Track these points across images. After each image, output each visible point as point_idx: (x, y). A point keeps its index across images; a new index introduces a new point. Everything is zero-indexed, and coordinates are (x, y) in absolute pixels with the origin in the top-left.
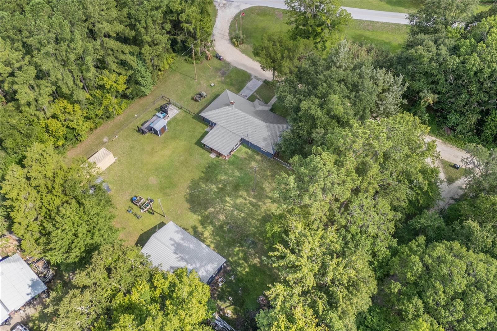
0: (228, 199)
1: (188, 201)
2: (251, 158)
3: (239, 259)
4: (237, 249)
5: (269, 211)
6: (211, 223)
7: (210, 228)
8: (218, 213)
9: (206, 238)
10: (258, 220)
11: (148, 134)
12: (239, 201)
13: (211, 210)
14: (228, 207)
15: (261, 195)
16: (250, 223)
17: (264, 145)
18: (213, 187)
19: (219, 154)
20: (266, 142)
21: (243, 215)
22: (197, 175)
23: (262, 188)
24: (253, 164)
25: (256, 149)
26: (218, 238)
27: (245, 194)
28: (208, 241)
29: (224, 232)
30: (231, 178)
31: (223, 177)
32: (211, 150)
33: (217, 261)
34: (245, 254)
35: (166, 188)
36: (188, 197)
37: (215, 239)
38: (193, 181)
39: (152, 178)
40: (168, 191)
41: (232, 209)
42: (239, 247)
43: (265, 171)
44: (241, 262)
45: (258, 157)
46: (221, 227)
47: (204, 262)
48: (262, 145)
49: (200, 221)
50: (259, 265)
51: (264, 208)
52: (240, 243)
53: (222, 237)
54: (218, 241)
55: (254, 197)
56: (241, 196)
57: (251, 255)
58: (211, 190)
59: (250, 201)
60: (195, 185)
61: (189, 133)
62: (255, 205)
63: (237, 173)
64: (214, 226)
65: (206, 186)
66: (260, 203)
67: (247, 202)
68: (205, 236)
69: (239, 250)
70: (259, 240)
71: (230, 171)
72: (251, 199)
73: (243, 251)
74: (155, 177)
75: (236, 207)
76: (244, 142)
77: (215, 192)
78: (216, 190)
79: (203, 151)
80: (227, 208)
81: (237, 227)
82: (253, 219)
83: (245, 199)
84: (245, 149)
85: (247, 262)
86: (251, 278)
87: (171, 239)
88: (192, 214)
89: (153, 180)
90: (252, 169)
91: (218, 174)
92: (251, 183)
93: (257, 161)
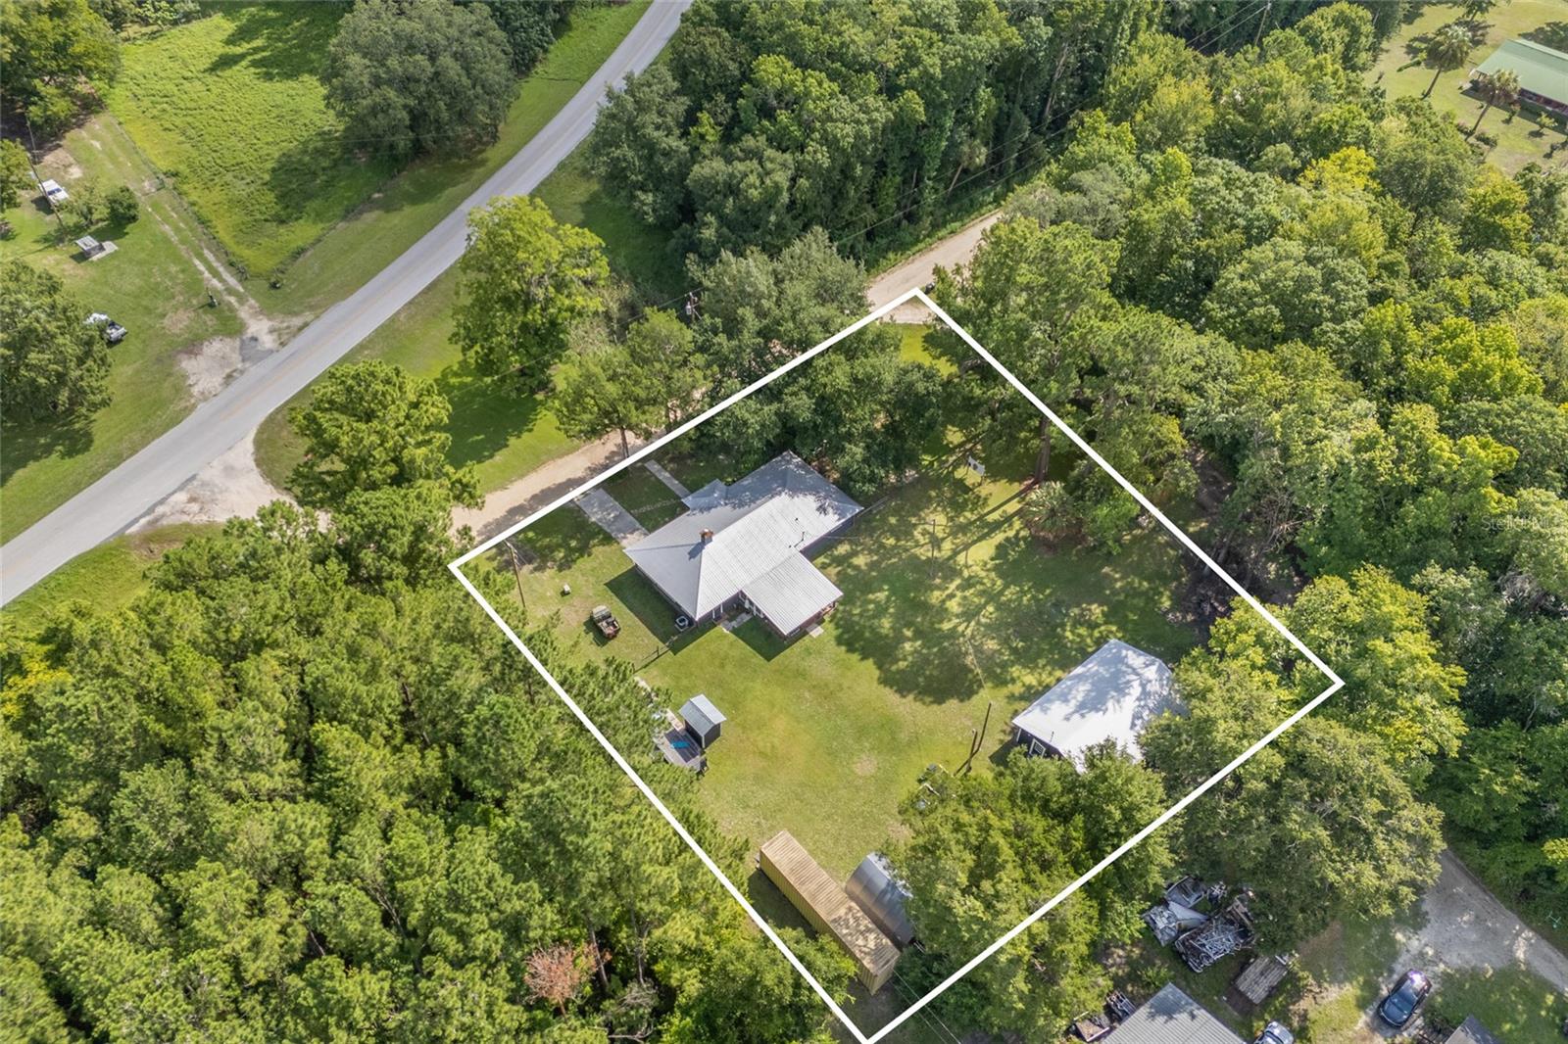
0: (946, 626)
1: (940, 701)
3: (1091, 636)
4: (1068, 634)
5: (985, 564)
6: (1004, 666)
7: (1015, 671)
8: (978, 650)
9: (1040, 683)
10: (1006, 586)
12: (954, 607)
13: (969, 660)
14: (967, 629)
15: (945, 568)
16: (1010, 601)
17: (837, 517)
18: (909, 646)
19: (818, 619)
20: (830, 510)
21: (990, 609)
22: (868, 670)
23: (931, 561)
24: (861, 561)
26: (1041, 662)
27: (937, 593)
28: (1047, 679)
29: (1026, 649)
30: (891, 610)
31: (886, 624)
32: (802, 631)
33: (1119, 652)
34: (1081, 625)
35: (893, 739)
36: (928, 699)
37: (1044, 666)
38: (885, 682)
39: (858, 769)
40: (903, 736)
41: (973, 623)
42: (1064, 630)
43: (882, 546)
44: (1096, 634)
45: (843, 549)
46: (1014, 651)
47: (1124, 668)
49: (996, 686)
50: (1105, 609)
51: (977, 569)
52: (1057, 626)
53: (1039, 655)
54: (1048, 663)
55: (947, 580)
56: (943, 602)
57: (1082, 615)
58: (916, 651)
59: (958, 588)
60: (895, 683)
61: (729, 668)
63: (881, 596)
64: (1013, 664)
65: (905, 659)
66: (966, 574)
67: (959, 594)
68: (1035, 683)
69: (1072, 632)
70: (1050, 595)
71: (872, 606)
72: (952, 586)
73: (1074, 626)
74: (855, 759)
75: (969, 615)
77: (923, 646)
78: (919, 643)
79: (797, 647)
80: (969, 632)
81: (1019, 624)
82: (1001, 593)
83: (951, 596)
85: (1097, 626)
86: (1130, 626)
87: (1067, 719)
88: (975, 699)
89: (866, 765)
90: (872, 566)
91: (872, 629)
92: (910, 576)
93: (855, 554)
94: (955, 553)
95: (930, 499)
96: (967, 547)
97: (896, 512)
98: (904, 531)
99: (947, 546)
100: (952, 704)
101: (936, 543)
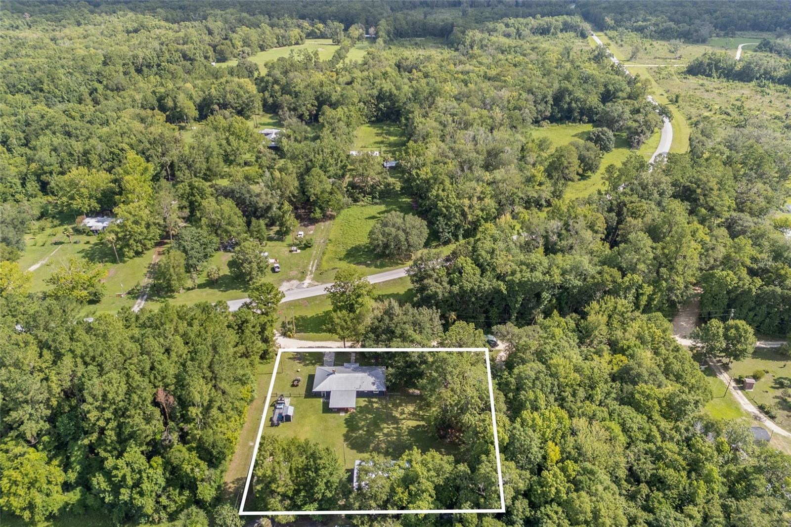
0: (377, 434)
1: (352, 449)
2: (371, 402)
5: (409, 427)
8: (378, 444)
10: (407, 435)
11: (281, 424)
12: (385, 431)
13: (372, 445)
14: (382, 438)
15: (396, 421)
16: (403, 439)
17: (376, 388)
18: (361, 432)
19: (345, 410)
20: (376, 385)
21: (395, 437)
22: (344, 430)
23: (395, 417)
24: (375, 405)
25: (369, 395)
27: (385, 425)
30: (368, 421)
31: (363, 423)
32: (339, 410)
36: (350, 446)
38: (344, 435)
41: (385, 438)
43: (386, 405)
45: (374, 400)
46: (387, 451)
48: (373, 388)
51: (404, 426)
55: (392, 423)
56: (384, 428)
58: (361, 434)
60: (347, 437)
62: (397, 428)
63: (370, 416)
64: (382, 453)
65: (356, 434)
66: (400, 425)
67: (391, 429)
71: (364, 417)
72: (392, 426)
75: (385, 435)
76: (360, 394)
77: (365, 434)
79: (334, 414)
81: (397, 446)
82: (403, 436)
83: (388, 428)
84: (361, 400)
88: (361, 454)
90: (377, 408)
91: (357, 423)
92: (384, 416)
93: (376, 403)
94: (404, 419)
95: (415, 402)
96: (410, 419)
97: (401, 400)
98: (396, 406)
99: (404, 416)
100: (355, 451)
101: (402, 413)
